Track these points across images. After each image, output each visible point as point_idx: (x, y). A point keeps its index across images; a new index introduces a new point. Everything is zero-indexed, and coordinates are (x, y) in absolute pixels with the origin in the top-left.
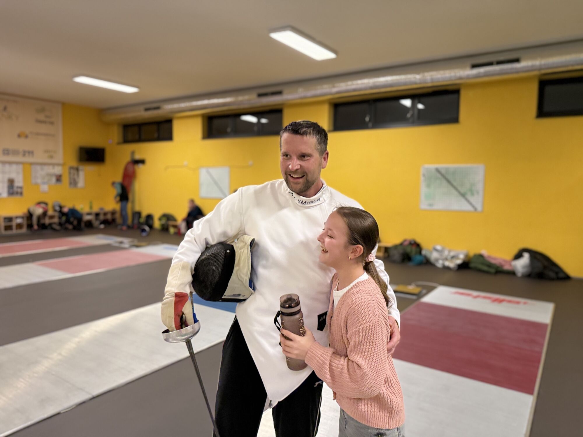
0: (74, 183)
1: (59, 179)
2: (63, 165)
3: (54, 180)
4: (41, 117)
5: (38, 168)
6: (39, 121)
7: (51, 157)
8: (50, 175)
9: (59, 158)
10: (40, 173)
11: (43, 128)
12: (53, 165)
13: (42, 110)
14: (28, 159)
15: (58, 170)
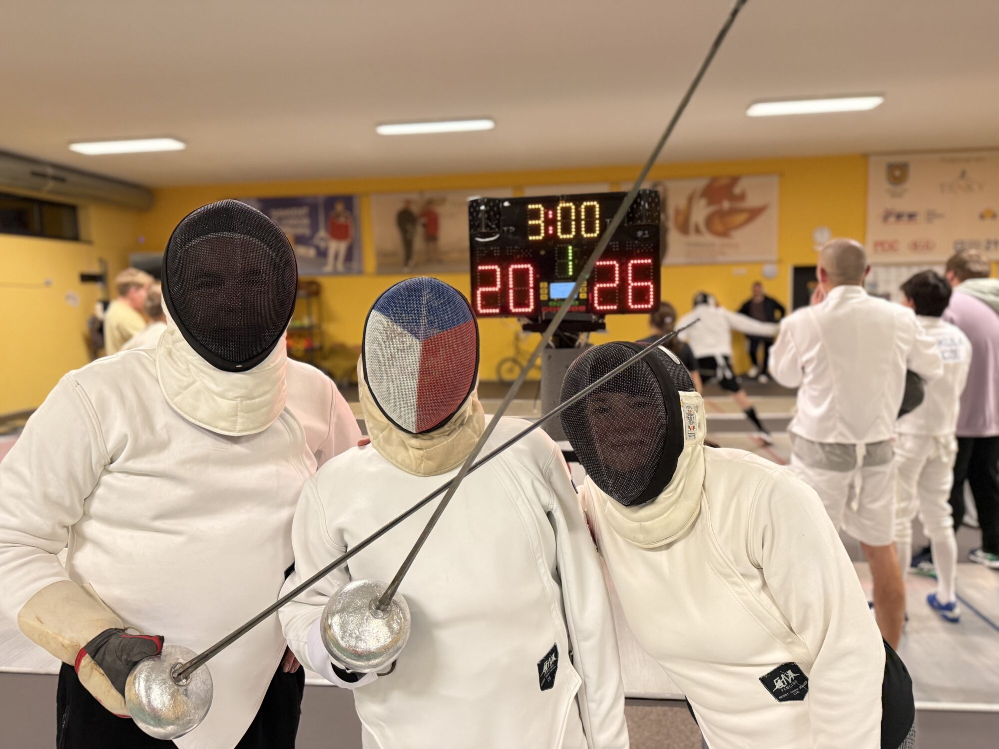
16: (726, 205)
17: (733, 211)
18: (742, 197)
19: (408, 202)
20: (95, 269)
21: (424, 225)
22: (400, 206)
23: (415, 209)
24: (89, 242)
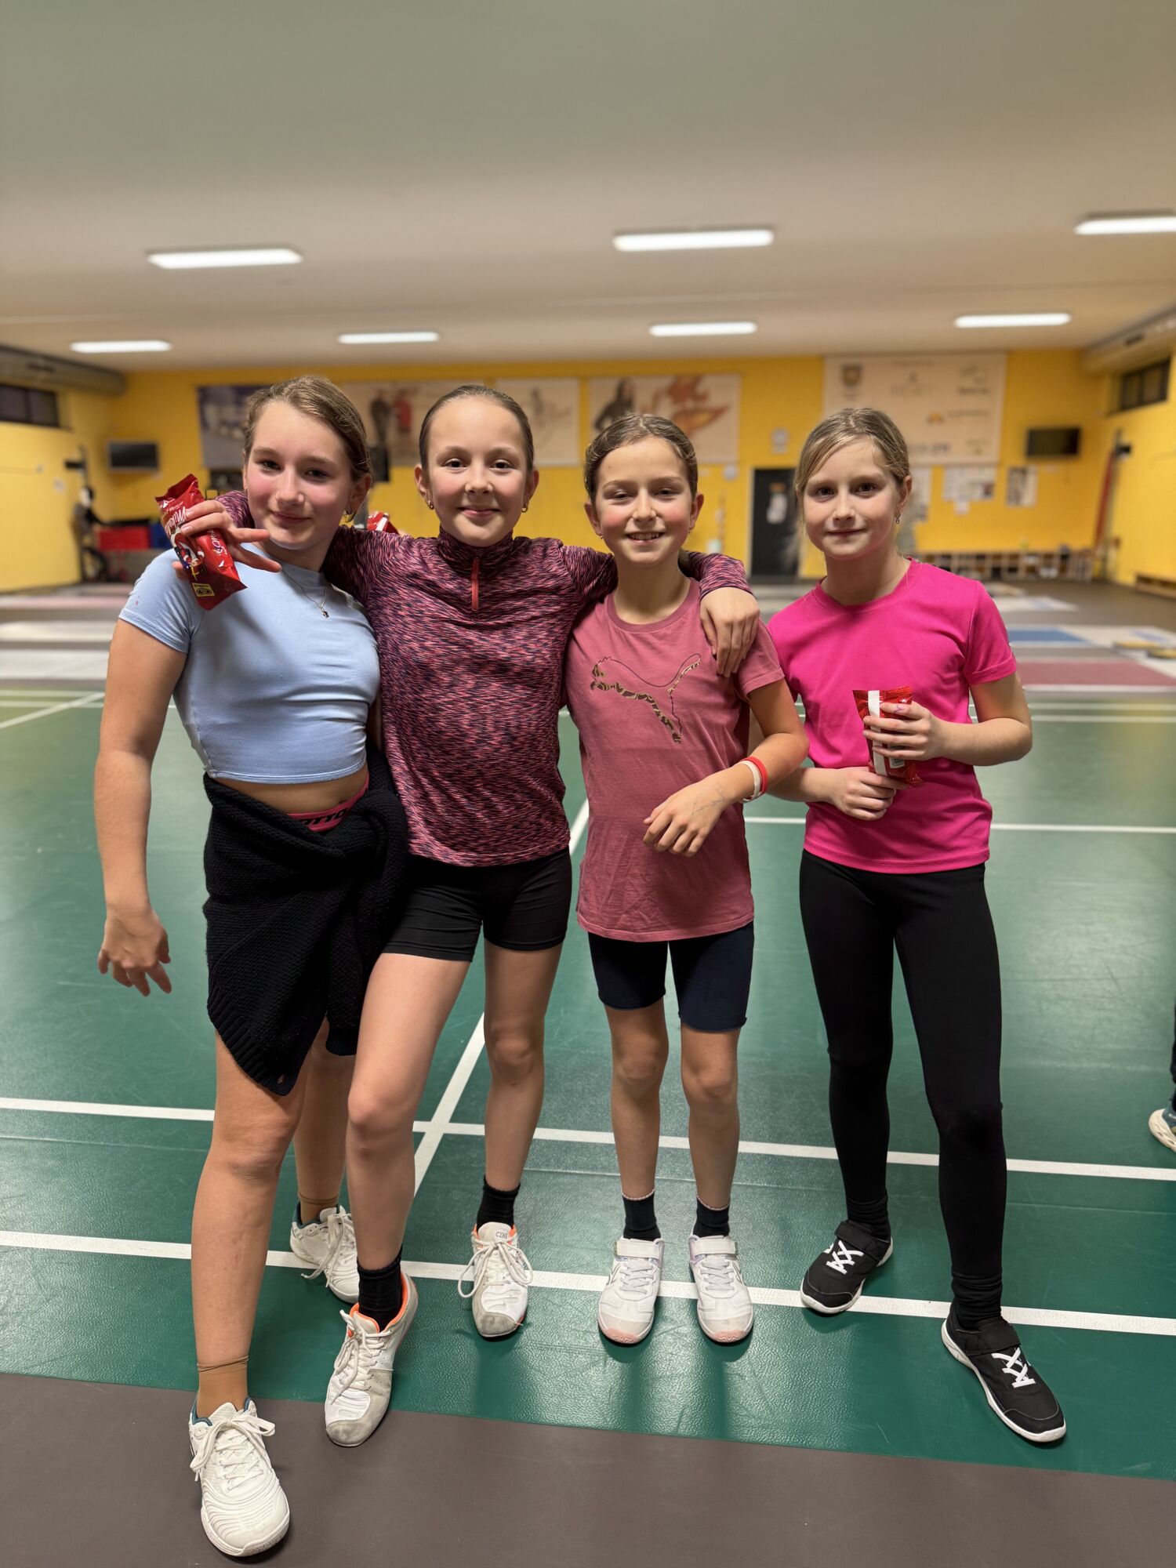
0: (1015, 497)
1: (988, 490)
2: (998, 465)
3: (979, 492)
4: (969, 383)
5: (956, 472)
6: (964, 391)
7: (978, 452)
8: (973, 484)
9: (991, 454)
10: (959, 480)
11: (971, 402)
12: (982, 466)
13: (969, 371)
14: (942, 458)
15: (988, 475)
16: (690, 404)
17: (696, 411)
18: (704, 397)
19: (381, 392)
20: (75, 456)
21: (399, 417)
22: (372, 396)
23: (389, 399)
24: (69, 429)
